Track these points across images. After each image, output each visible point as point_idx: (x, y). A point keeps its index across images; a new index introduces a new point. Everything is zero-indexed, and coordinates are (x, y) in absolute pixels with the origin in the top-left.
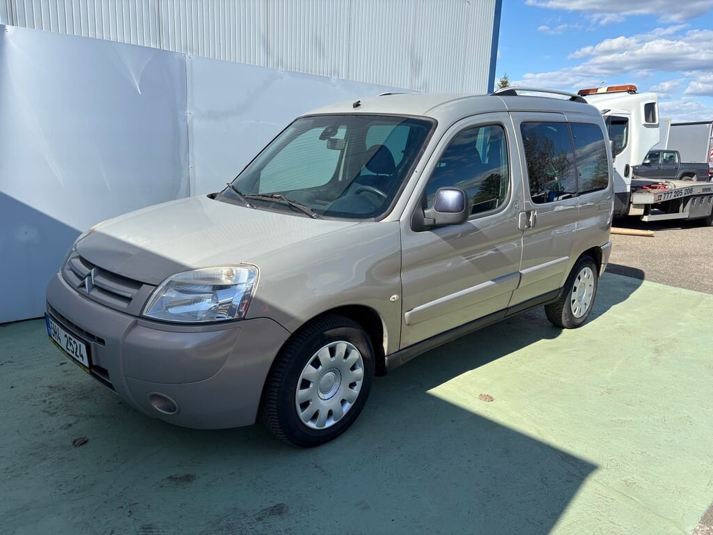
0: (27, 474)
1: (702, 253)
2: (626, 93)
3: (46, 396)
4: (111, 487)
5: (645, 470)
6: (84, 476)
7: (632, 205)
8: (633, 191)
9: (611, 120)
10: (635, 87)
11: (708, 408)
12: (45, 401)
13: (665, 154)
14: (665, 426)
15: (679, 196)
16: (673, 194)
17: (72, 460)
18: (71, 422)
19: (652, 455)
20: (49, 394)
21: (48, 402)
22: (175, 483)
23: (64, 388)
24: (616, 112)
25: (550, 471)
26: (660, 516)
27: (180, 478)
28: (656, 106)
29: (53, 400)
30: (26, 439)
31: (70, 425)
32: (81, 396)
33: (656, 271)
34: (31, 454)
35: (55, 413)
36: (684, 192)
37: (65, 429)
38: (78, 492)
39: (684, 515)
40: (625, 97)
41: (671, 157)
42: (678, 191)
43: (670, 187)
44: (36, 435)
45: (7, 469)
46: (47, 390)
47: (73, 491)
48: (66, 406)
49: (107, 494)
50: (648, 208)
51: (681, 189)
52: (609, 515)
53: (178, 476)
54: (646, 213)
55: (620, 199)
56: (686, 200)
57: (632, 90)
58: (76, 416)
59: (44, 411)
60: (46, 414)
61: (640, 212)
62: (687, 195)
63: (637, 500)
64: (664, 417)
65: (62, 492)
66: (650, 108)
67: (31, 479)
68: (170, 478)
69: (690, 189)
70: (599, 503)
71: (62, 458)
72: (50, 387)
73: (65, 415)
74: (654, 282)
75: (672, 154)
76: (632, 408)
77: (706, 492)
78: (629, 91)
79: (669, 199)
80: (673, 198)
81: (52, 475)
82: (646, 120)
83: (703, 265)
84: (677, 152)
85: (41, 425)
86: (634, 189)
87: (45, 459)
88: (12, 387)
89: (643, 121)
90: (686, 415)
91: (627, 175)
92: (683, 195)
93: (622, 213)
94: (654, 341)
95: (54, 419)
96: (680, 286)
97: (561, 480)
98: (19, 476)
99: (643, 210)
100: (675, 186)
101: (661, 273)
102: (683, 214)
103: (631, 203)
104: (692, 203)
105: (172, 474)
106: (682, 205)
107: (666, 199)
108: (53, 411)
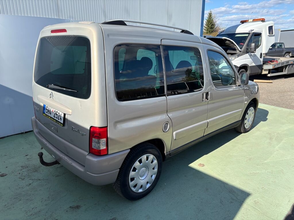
0: (13, 207)
1: (292, 90)
2: (261, 22)
3: (20, 171)
4: (47, 212)
5: (263, 196)
6: (36, 208)
7: (263, 70)
8: (264, 64)
9: (254, 34)
10: (264, 19)
11: (290, 165)
12: (20, 173)
13: (278, 44)
14: (272, 175)
15: (283, 65)
16: (281, 64)
17: (31, 200)
18: (30, 183)
19: (266, 189)
20: (21, 170)
21: (21, 174)
22: (72, 209)
23: (27, 167)
24: (256, 30)
25: (224, 198)
26: (268, 217)
27: (74, 207)
28: (273, 27)
29: (23, 173)
30: (12, 191)
31: (30, 184)
32: (34, 171)
33: (273, 100)
34: (15, 198)
35: (24, 179)
36: (285, 63)
37: (28, 186)
38: (34, 215)
39: (278, 216)
40: (260, 23)
41: (281, 46)
42: (283, 63)
43: (279, 61)
44: (17, 189)
45: (5, 205)
46: (21, 168)
47: (32, 214)
48: (29, 175)
49: (46, 216)
50: (270, 71)
51: (284, 62)
52: (247, 217)
53: (74, 206)
54: (269, 73)
55: (258, 67)
56: (286, 66)
57: (263, 20)
58: (32, 180)
59: (20, 178)
60: (20, 179)
61: (267, 72)
62: (287, 64)
63: (259, 210)
64: (272, 170)
65: (28, 215)
66: (270, 28)
67: (15, 210)
68: (70, 207)
69: (288, 62)
70: (244, 212)
71: (27, 200)
72: (22, 167)
73: (28, 179)
74: (271, 105)
75: (281, 44)
76: (259, 167)
77: (287, 205)
78: (262, 21)
79: (279, 66)
80: (280, 66)
81: (23, 208)
82: (269, 34)
83: (292, 96)
84: (283, 43)
85: (18, 184)
86: (264, 63)
87: (20, 200)
88: (7, 167)
89: (268, 34)
90: (281, 169)
91: (261, 57)
92: (285, 65)
93: (259, 74)
94: (270, 134)
95: (24, 182)
96: (282, 107)
97: (229, 202)
98: (10, 208)
99: (268, 72)
100: (281, 61)
101: (274, 101)
102: (285, 72)
103: (263, 69)
104: (289, 68)
105: (72, 206)
106: (284, 69)
107: (278, 67)
108: (23, 178)
